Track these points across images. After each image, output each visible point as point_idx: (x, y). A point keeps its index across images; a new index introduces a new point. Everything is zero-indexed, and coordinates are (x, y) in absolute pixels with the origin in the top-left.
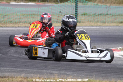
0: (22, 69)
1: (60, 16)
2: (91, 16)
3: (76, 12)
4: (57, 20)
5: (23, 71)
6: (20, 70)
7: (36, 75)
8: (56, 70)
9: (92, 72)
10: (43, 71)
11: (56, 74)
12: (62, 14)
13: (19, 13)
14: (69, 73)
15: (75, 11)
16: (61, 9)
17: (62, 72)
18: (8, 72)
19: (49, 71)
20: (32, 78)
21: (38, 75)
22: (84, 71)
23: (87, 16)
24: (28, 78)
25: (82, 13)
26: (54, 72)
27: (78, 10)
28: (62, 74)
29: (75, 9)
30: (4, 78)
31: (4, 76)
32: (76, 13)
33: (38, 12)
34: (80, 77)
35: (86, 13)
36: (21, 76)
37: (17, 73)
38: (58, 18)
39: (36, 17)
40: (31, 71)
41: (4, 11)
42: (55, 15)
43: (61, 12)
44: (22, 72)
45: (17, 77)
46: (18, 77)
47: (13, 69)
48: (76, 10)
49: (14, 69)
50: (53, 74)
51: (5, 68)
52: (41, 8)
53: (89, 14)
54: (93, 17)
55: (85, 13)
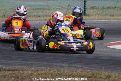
0: (32, 62)
1: (69, 9)
2: (99, 10)
3: (85, 5)
4: (66, 13)
5: (33, 63)
6: (30, 63)
7: (46, 68)
8: (66, 63)
9: (101, 65)
10: (53, 64)
11: (66, 66)
12: (71, 7)
13: (28, 7)
14: (78, 66)
15: (83, 4)
16: (69, 3)
17: (71, 65)
18: (18, 65)
19: (59, 64)
20: (42, 71)
21: (49, 68)
22: (93, 63)
23: (96, 9)
24: (38, 71)
25: (91, 7)
26: (63, 65)
27: (87, 4)
28: (72, 67)
29: (83, 3)
30: (15, 71)
31: (15, 69)
32: (85, 7)
33: (48, 5)
34: (90, 69)
35: (95, 7)
36: (31, 69)
37: (28, 66)
38: (67, 11)
39: (45, 10)
40: (41, 64)
41: (14, 5)
42: (64, 9)
43: (70, 5)
44: (32, 65)
45: (27, 70)
46: (29, 70)
47: (23, 62)
48: (85, 3)
49: (25, 62)
50: (63, 66)
51: (16, 62)
52: (51, 2)
53: (97, 8)
54: (101, 10)
55: (93, 6)
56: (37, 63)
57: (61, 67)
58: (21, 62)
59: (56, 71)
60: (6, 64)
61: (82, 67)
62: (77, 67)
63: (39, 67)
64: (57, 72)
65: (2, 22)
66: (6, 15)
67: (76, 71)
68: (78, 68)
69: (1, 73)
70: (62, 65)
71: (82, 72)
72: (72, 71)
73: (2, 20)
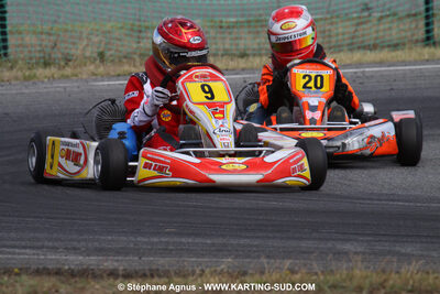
56: (242, 241)
57: (339, 255)
58: (176, 239)
59: (316, 274)
60: (118, 252)
61: (425, 253)
62: (402, 255)
63: (249, 257)
64: (322, 277)
65: (95, 80)
66: (108, 53)
67: (398, 272)
68: (408, 258)
69: (97, 287)
70: (340, 246)
71: (425, 276)
72: (384, 271)
73: (94, 74)
